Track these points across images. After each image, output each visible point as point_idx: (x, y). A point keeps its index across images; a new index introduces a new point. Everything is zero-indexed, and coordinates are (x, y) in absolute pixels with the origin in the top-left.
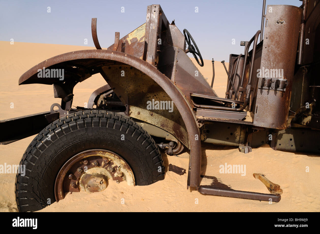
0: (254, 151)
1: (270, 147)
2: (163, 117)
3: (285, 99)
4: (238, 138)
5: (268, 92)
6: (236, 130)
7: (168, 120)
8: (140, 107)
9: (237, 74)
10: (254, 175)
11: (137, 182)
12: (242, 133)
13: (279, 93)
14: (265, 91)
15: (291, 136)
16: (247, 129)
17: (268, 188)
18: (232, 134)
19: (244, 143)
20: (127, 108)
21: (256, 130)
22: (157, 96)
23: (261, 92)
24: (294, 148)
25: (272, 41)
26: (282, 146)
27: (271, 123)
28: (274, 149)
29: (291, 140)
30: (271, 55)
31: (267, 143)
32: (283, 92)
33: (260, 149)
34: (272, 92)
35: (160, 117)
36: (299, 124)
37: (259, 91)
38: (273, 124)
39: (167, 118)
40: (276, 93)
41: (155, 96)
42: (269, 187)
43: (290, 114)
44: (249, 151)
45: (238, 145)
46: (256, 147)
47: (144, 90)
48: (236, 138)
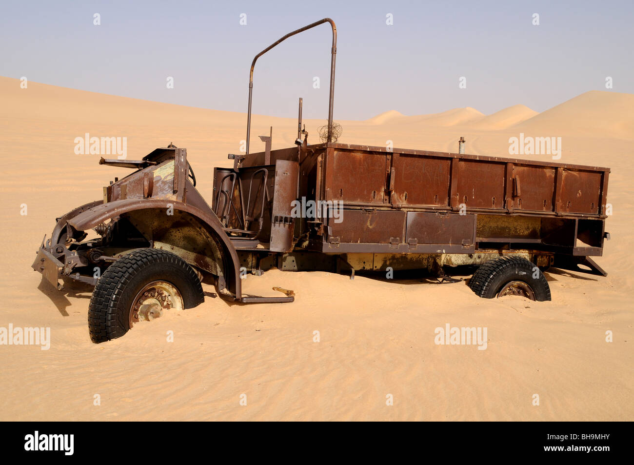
0: (266, 273)
1: (278, 268)
2: (183, 250)
3: (291, 229)
4: (250, 263)
5: (279, 225)
6: (248, 257)
7: (189, 252)
8: (162, 242)
9: (222, 191)
10: (273, 289)
11: (186, 306)
12: (254, 259)
13: (287, 226)
14: (277, 225)
15: (293, 258)
16: (258, 255)
17: (286, 294)
18: (245, 261)
19: (257, 268)
20: (151, 244)
21: (271, 255)
22: (180, 231)
23: (274, 226)
24: (296, 268)
25: (281, 187)
26: (287, 268)
27: (283, 248)
28: (281, 270)
29: (293, 261)
30: (280, 198)
31: (274, 266)
32: (290, 224)
33: (270, 271)
34: (282, 225)
35: (181, 249)
36: (300, 247)
37: (273, 224)
38: (284, 249)
39: (188, 250)
40: (284, 226)
41: (179, 230)
42: (286, 292)
43: (294, 240)
44: (262, 274)
45: (250, 270)
46: (266, 270)
47: (167, 226)
48: (249, 264)
